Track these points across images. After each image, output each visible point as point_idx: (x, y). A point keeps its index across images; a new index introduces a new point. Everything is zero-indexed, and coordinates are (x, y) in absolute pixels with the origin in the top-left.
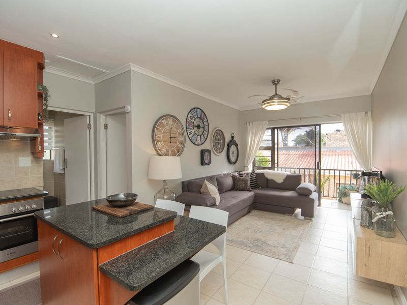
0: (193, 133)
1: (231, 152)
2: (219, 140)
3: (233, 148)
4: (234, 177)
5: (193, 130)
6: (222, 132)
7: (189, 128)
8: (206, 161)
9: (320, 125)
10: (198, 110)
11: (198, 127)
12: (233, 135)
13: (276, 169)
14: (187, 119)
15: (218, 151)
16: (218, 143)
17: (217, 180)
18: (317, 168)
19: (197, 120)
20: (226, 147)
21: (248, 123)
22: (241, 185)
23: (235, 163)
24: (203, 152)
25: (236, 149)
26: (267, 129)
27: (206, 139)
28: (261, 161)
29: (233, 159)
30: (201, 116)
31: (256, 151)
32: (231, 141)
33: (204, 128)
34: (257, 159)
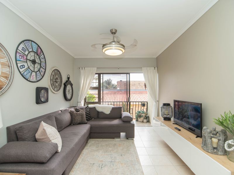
0: (26, 67)
1: (67, 91)
2: (57, 79)
3: (69, 87)
4: (71, 113)
5: (25, 64)
6: (59, 72)
7: (20, 61)
8: (43, 100)
9: (129, 74)
10: (34, 44)
11: (34, 62)
12: (69, 76)
13: (102, 103)
14: (17, 49)
15: (56, 89)
16: (56, 82)
17: (56, 118)
18: (128, 101)
19: (32, 54)
20: (63, 86)
21: (81, 68)
22: (78, 119)
23: (70, 100)
24: (39, 90)
25: (71, 88)
26: (96, 74)
27: (43, 77)
28: (90, 98)
29: (69, 96)
30: (37, 50)
31: (87, 90)
32: (67, 81)
33: (40, 64)
34: (87, 96)
